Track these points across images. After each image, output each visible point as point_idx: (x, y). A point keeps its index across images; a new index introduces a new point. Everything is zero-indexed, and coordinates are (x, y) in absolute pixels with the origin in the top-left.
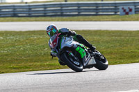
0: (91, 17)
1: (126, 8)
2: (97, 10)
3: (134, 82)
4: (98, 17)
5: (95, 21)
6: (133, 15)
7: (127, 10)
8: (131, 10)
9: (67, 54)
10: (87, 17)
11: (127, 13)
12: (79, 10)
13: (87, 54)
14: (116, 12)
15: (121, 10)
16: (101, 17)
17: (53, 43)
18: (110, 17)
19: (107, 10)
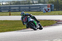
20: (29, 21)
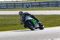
0: (12, 9)
1: (27, 5)
2: (15, 6)
3: (31, 37)
4: (15, 9)
5: (14, 11)
6: (30, 8)
7: (28, 6)
8: (29, 6)
9: (28, 23)
10: (10, 9)
11: (28, 7)
12: (7, 6)
13: (36, 23)
14: (23, 7)
15: (25, 6)
16: (16, 9)
17: (22, 18)
18: (20, 9)
19: (19, 6)
20: (26, 20)
